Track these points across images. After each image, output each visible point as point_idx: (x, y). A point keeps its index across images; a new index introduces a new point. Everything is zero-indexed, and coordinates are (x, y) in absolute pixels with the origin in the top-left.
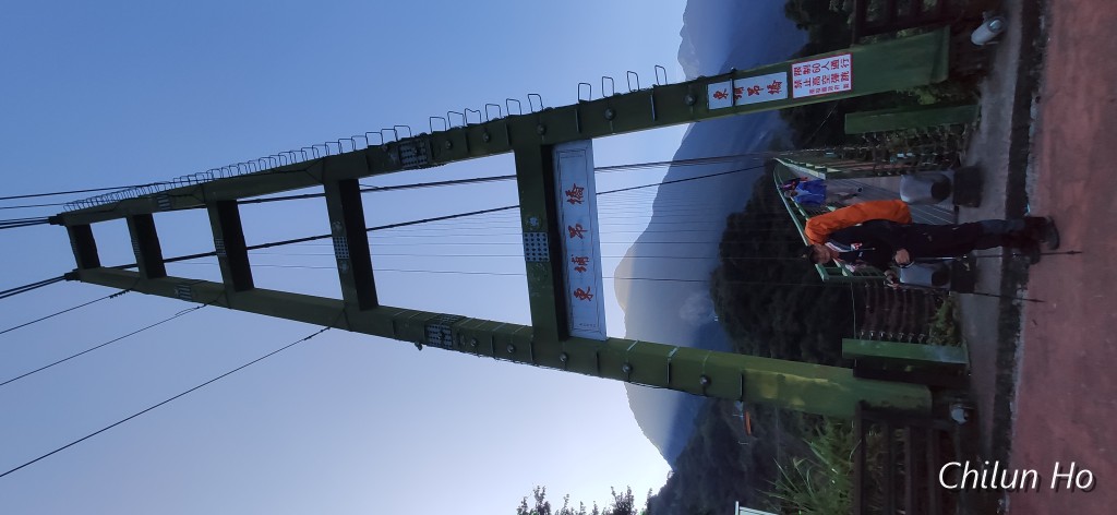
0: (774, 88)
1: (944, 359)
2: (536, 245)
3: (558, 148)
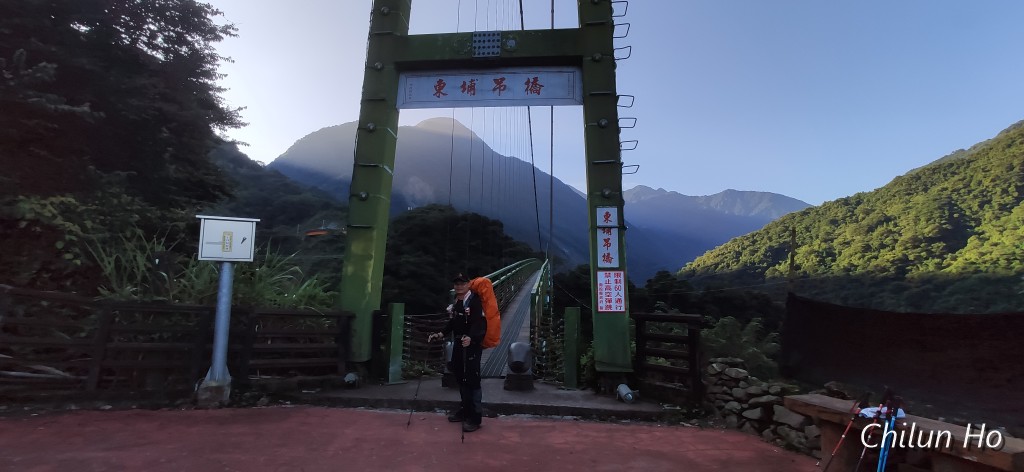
0: (607, 258)
1: (391, 369)
2: (487, 44)
3: (578, 73)
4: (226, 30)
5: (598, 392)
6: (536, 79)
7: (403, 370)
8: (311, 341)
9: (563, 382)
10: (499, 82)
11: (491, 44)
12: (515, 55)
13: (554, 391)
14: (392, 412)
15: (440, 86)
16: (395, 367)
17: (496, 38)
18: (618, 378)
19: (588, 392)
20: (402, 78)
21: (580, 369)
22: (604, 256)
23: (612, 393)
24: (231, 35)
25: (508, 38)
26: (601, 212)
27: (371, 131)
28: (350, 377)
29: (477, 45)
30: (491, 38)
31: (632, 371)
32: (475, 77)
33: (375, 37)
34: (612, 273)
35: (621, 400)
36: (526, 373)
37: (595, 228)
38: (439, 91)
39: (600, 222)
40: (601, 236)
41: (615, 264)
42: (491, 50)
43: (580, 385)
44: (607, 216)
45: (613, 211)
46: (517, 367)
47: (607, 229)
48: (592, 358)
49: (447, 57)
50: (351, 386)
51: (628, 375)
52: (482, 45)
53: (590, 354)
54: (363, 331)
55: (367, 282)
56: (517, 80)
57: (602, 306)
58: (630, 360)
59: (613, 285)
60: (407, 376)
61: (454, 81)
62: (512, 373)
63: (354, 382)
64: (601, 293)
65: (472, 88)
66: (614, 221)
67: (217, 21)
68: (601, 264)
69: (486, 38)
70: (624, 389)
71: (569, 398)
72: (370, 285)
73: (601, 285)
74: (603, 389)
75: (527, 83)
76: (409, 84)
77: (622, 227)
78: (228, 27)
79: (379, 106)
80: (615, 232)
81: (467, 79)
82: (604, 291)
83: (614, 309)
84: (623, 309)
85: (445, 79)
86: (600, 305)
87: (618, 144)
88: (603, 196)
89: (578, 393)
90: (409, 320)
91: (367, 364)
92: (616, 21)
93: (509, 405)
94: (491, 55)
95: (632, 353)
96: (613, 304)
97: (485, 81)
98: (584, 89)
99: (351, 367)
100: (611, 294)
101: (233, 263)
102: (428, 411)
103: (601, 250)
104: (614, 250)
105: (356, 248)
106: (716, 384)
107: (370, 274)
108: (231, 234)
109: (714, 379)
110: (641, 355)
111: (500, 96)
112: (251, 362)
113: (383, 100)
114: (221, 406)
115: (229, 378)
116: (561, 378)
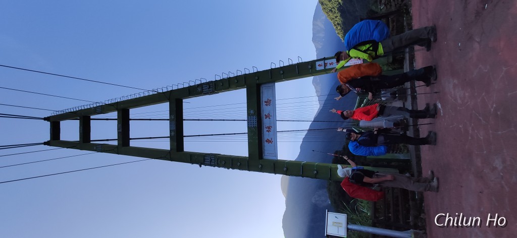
1: (402, 158)
3: (263, 86)
6: (265, 102)
10: (266, 117)
11: (252, 120)
12: (256, 110)
15: (268, 141)
17: (250, 118)
20: (265, 157)
25: (250, 114)
26: (318, 68)
32: (265, 127)
33: (249, 169)
37: (325, 70)
39: (322, 68)
40: (328, 66)
44: (319, 65)
45: (317, 63)
47: (325, 65)
49: (257, 137)
52: (252, 124)
56: (265, 109)
61: (266, 135)
65: (269, 128)
66: (322, 63)
69: (250, 122)
75: (267, 105)
77: (324, 59)
80: (326, 61)
85: (266, 139)
87: (290, 65)
88: (311, 68)
92: (243, 73)
94: (256, 120)
97: (266, 122)
98: (269, 82)
101: (348, 224)
108: (334, 223)
111: (272, 116)
113: (274, 166)
114: (425, 234)
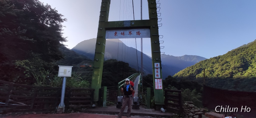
2: (127, 23)
3: (149, 30)
4: (64, 20)
5: (156, 110)
6: (139, 32)
7: (107, 103)
8: (84, 96)
9: (146, 107)
10: (130, 32)
11: (128, 23)
12: (134, 26)
13: (144, 109)
14: (104, 115)
15: (116, 33)
16: (105, 103)
17: (129, 22)
18: (160, 106)
19: (153, 110)
20: (107, 31)
21: (151, 103)
22: (157, 75)
23: (159, 110)
24: (65, 21)
25: (132, 22)
26: (156, 64)
27: (99, 44)
28: (94, 105)
29: (125, 24)
30: (128, 22)
31: (164, 104)
32: (124, 31)
33: (100, 22)
34: (159, 79)
35: (162, 112)
36: (137, 105)
37: (154, 68)
38: (115, 35)
39: (155, 66)
40: (156, 70)
41: (159, 77)
42: (128, 25)
43: (151, 107)
44: (157, 65)
45: (159, 64)
46: (135, 103)
47: (157, 68)
48: (154, 101)
49: (118, 27)
50: (94, 108)
51: (163, 105)
52: (126, 24)
53: (153, 100)
54: (97, 93)
55: (98, 81)
56: (134, 32)
57: (156, 88)
58: (164, 101)
59: (159, 82)
60: (107, 105)
61: (119, 32)
62: (134, 104)
63: (95, 107)
64: (156, 84)
65: (123, 34)
66: (159, 66)
67: (62, 18)
68: (156, 77)
69: (127, 22)
70: (162, 109)
71: (148, 111)
72: (99, 82)
73: (156, 82)
74: (157, 109)
75: (137, 32)
76: (108, 33)
77: (161, 68)
78: (65, 19)
79: (101, 38)
80: (159, 69)
81: (122, 32)
82: (157, 84)
83: (159, 88)
84: (162, 89)
85: (117, 32)
86: (156, 87)
87: (160, 47)
88: (156, 60)
89: (151, 110)
90: (108, 91)
91: (98, 102)
92: (158, 17)
93: (133, 113)
94: (128, 26)
95: (164, 99)
96: (159, 87)
97: (127, 32)
98: (151, 34)
99: (94, 103)
100: (158, 85)
101: (66, 77)
102: (113, 114)
103: (156, 74)
104: (159, 74)
105: (95, 73)
106: (186, 108)
107: (99, 79)
108: (66, 70)
109: (186, 107)
110: (166, 100)
111: (130, 35)
112: (70, 102)
113: (102, 37)
114: (63, 113)
115: (64, 106)
116: (146, 106)
